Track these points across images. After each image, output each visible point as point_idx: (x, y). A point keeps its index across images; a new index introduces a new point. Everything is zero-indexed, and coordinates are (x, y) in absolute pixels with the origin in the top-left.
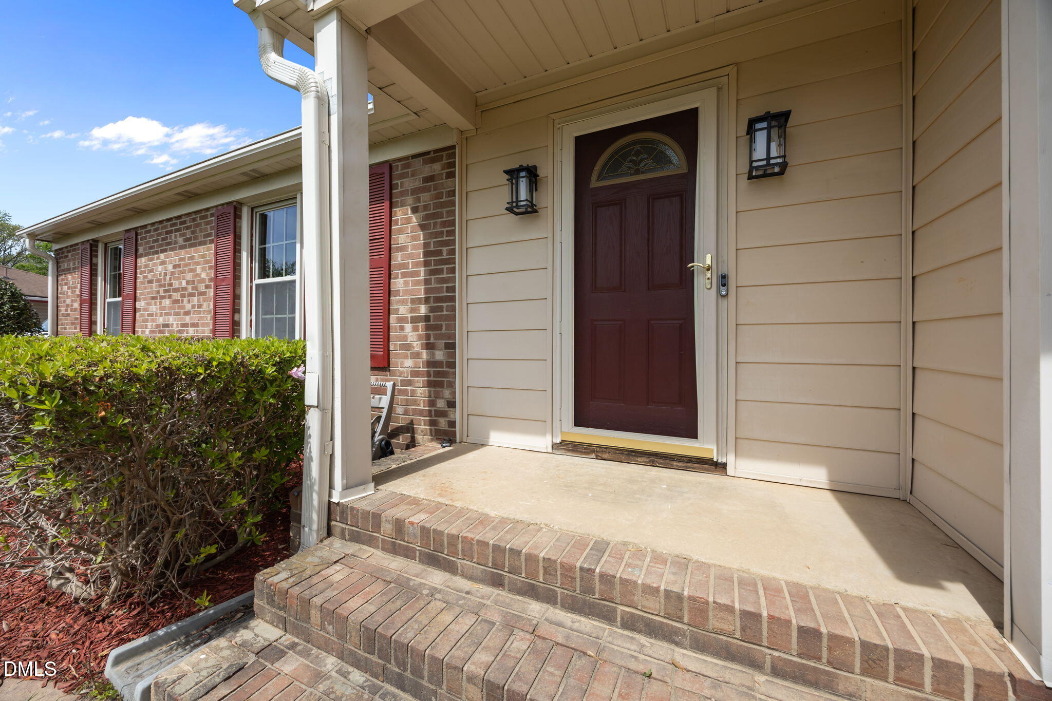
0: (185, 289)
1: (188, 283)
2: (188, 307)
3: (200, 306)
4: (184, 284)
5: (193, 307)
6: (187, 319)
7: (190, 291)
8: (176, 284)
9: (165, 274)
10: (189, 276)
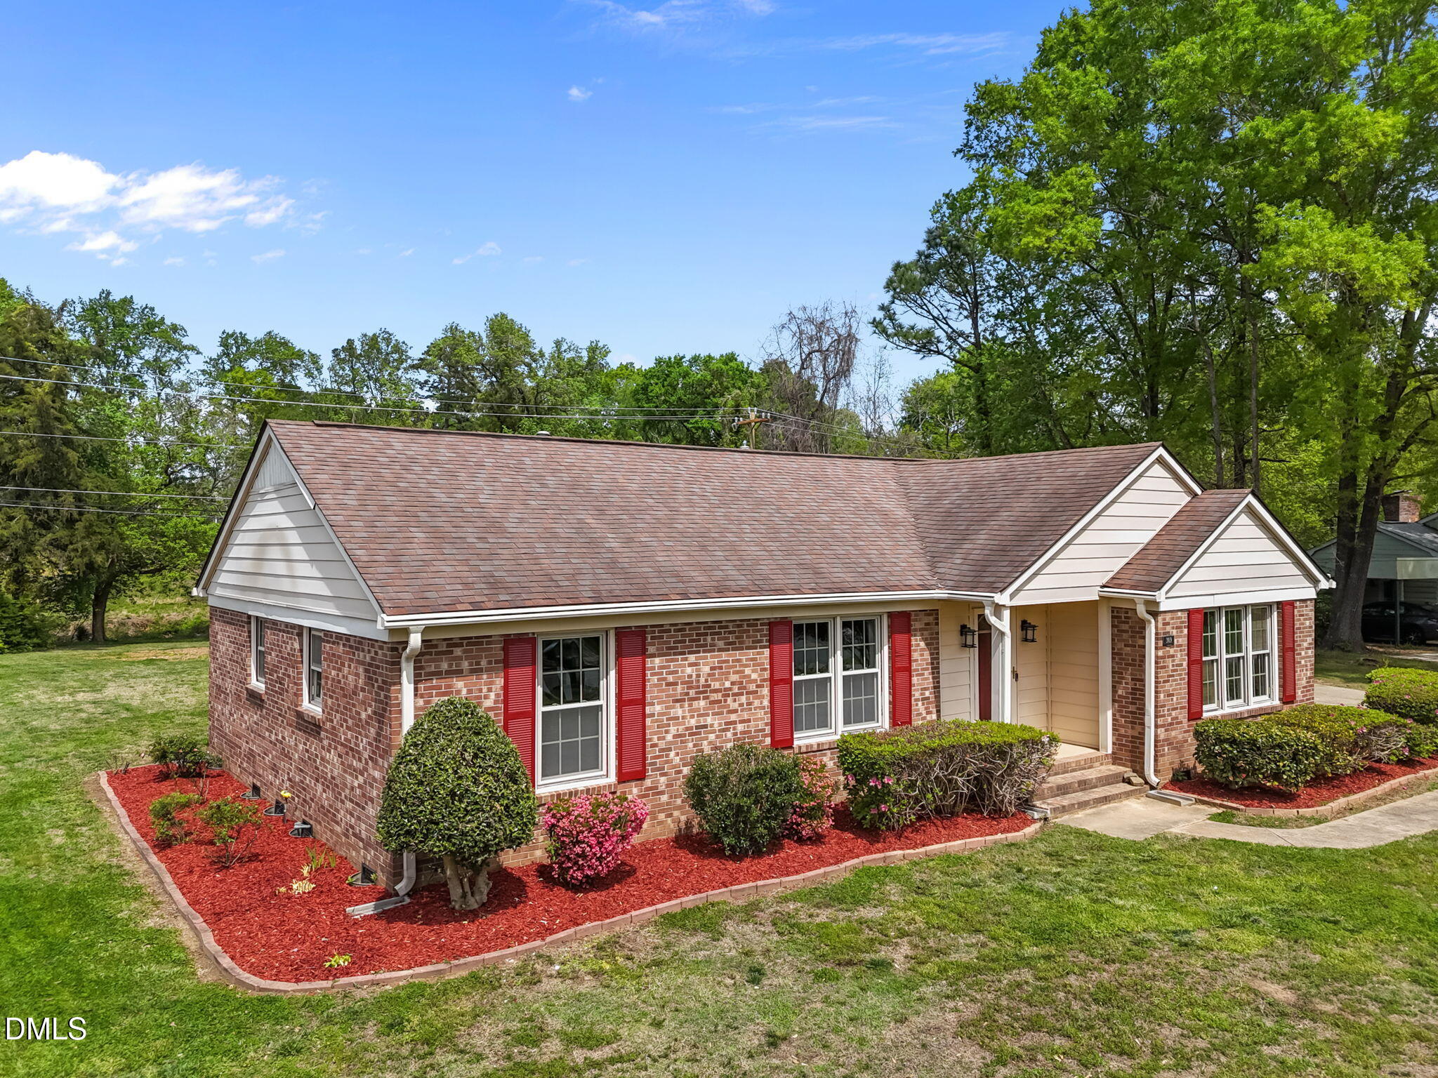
0: (730, 689)
1: (733, 683)
2: (735, 706)
3: (749, 704)
4: (727, 684)
5: (741, 705)
6: (733, 717)
7: (736, 691)
8: (716, 685)
9: (698, 676)
10: (735, 678)
